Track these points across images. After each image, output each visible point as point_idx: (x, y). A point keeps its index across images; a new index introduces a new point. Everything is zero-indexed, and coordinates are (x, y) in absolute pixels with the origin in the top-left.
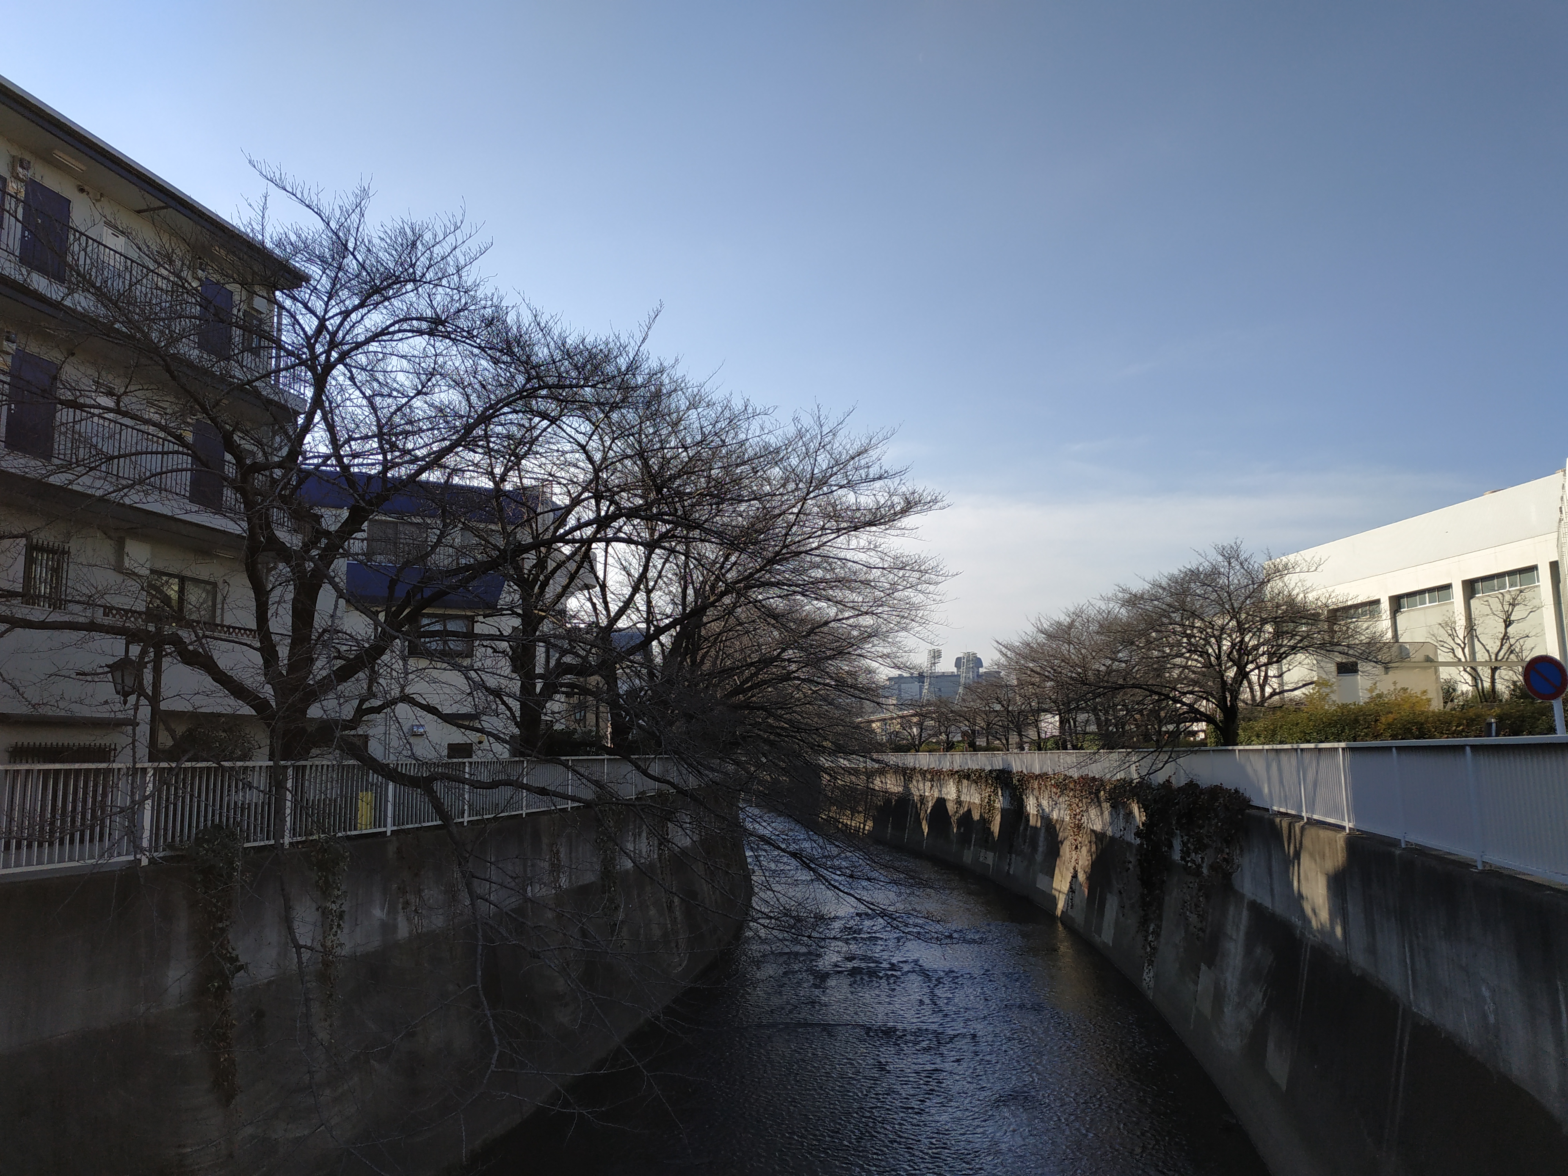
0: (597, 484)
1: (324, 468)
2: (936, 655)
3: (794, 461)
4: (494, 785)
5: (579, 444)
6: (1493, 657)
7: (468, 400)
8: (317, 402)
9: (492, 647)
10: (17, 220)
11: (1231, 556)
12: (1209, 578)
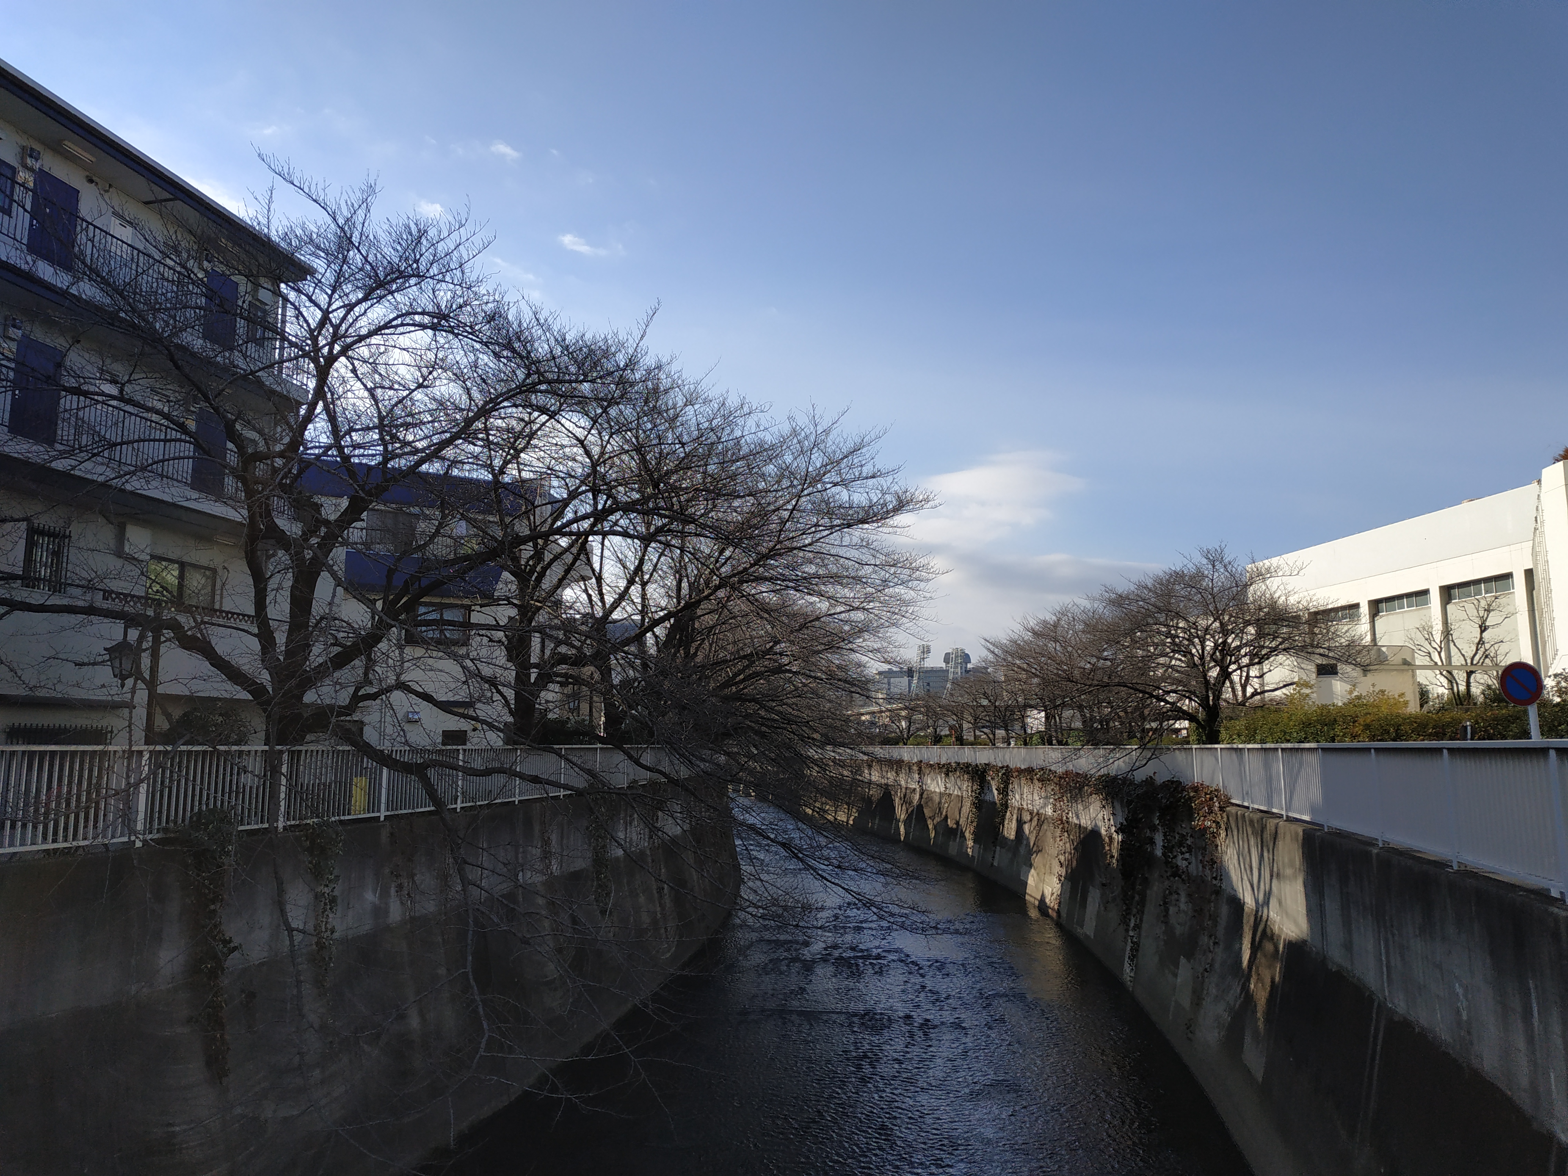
0: (595, 478)
1: (324, 458)
2: (925, 651)
3: (788, 458)
4: (487, 772)
5: (577, 439)
6: (1469, 661)
7: (469, 394)
8: (320, 393)
9: (487, 636)
10: (25, 210)
11: (1215, 559)
12: (1193, 580)
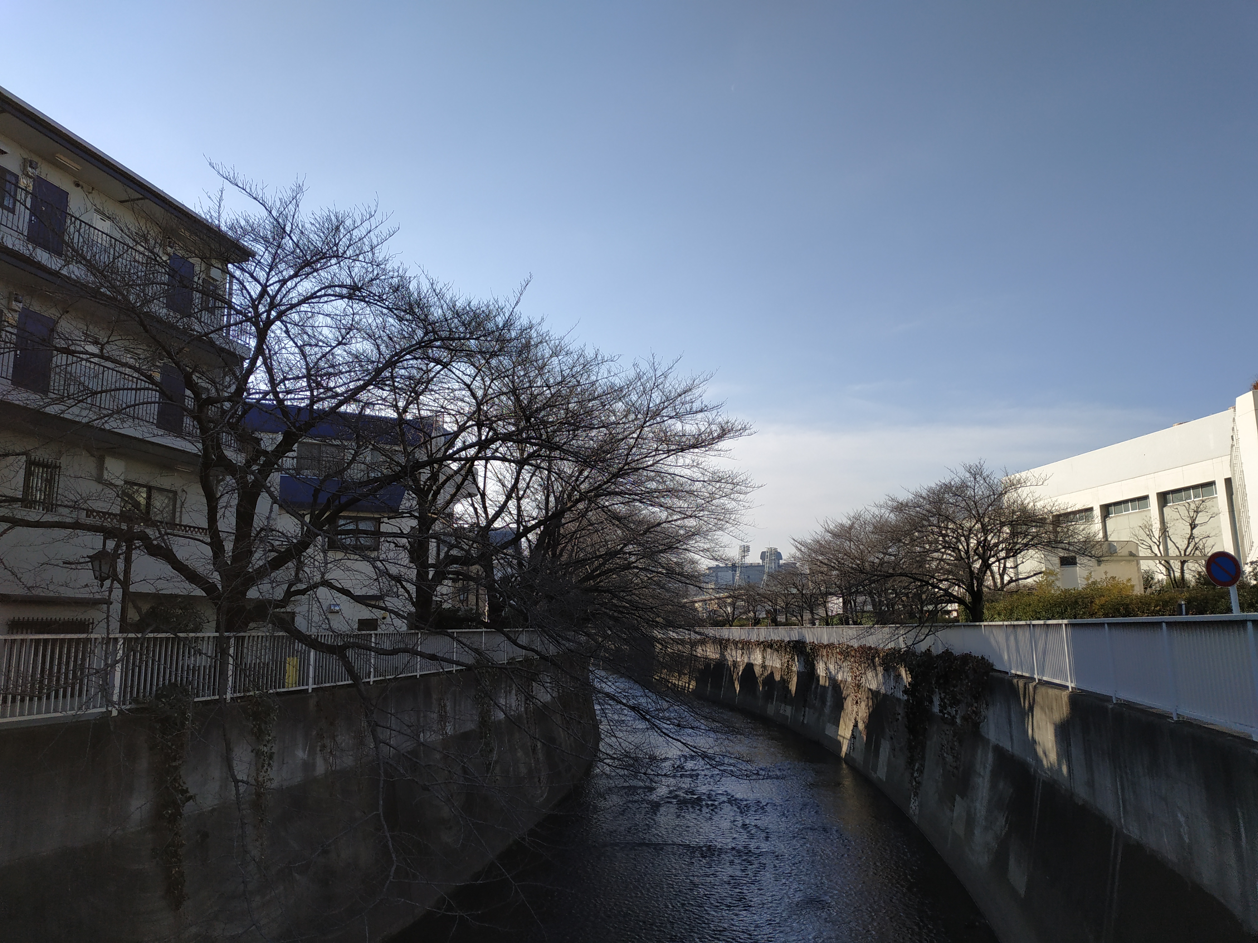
0: (479, 415)
1: (264, 402)
2: (745, 550)
3: (634, 397)
4: (394, 652)
5: (465, 384)
6: (1183, 553)
7: (378, 349)
8: (259, 350)
9: (394, 543)
10: (26, 207)
11: (976, 473)
12: (959, 490)
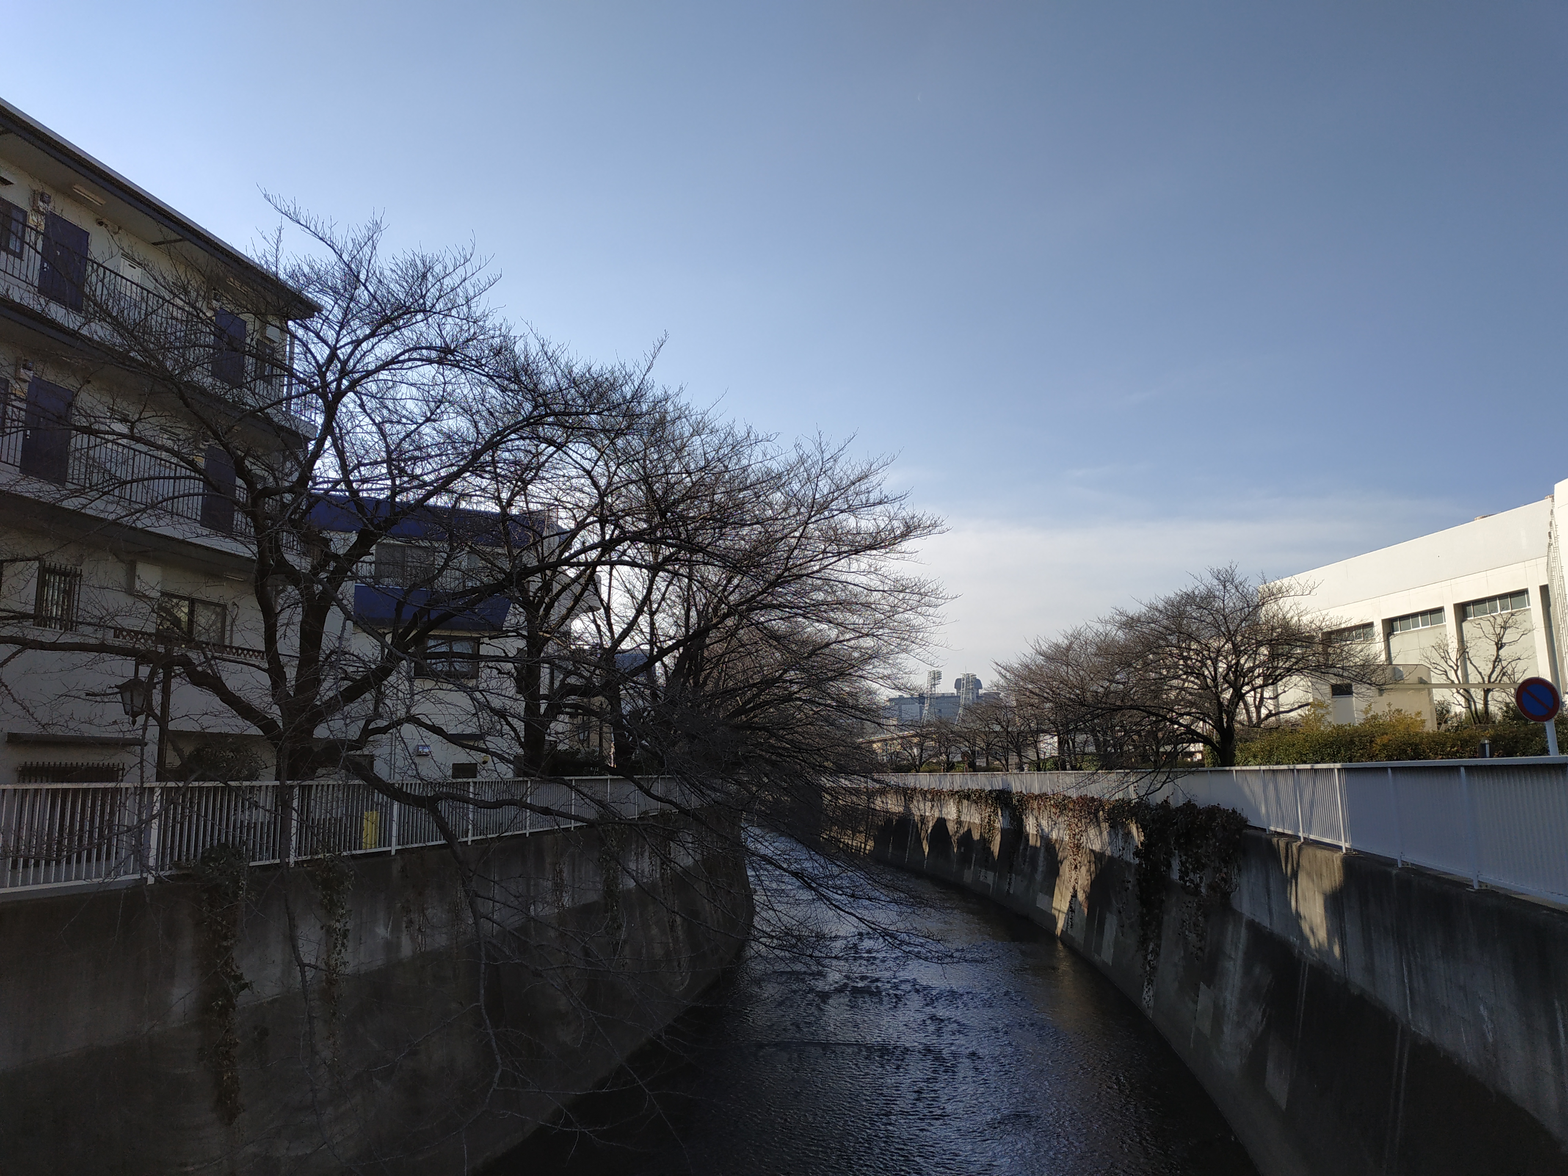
0: (602, 508)
1: (333, 493)
2: (936, 677)
3: (796, 486)
4: (498, 805)
5: (584, 470)
6: (1486, 679)
7: (476, 427)
8: (328, 429)
9: (497, 669)
10: (37, 251)
11: (1226, 580)
12: (1204, 601)
